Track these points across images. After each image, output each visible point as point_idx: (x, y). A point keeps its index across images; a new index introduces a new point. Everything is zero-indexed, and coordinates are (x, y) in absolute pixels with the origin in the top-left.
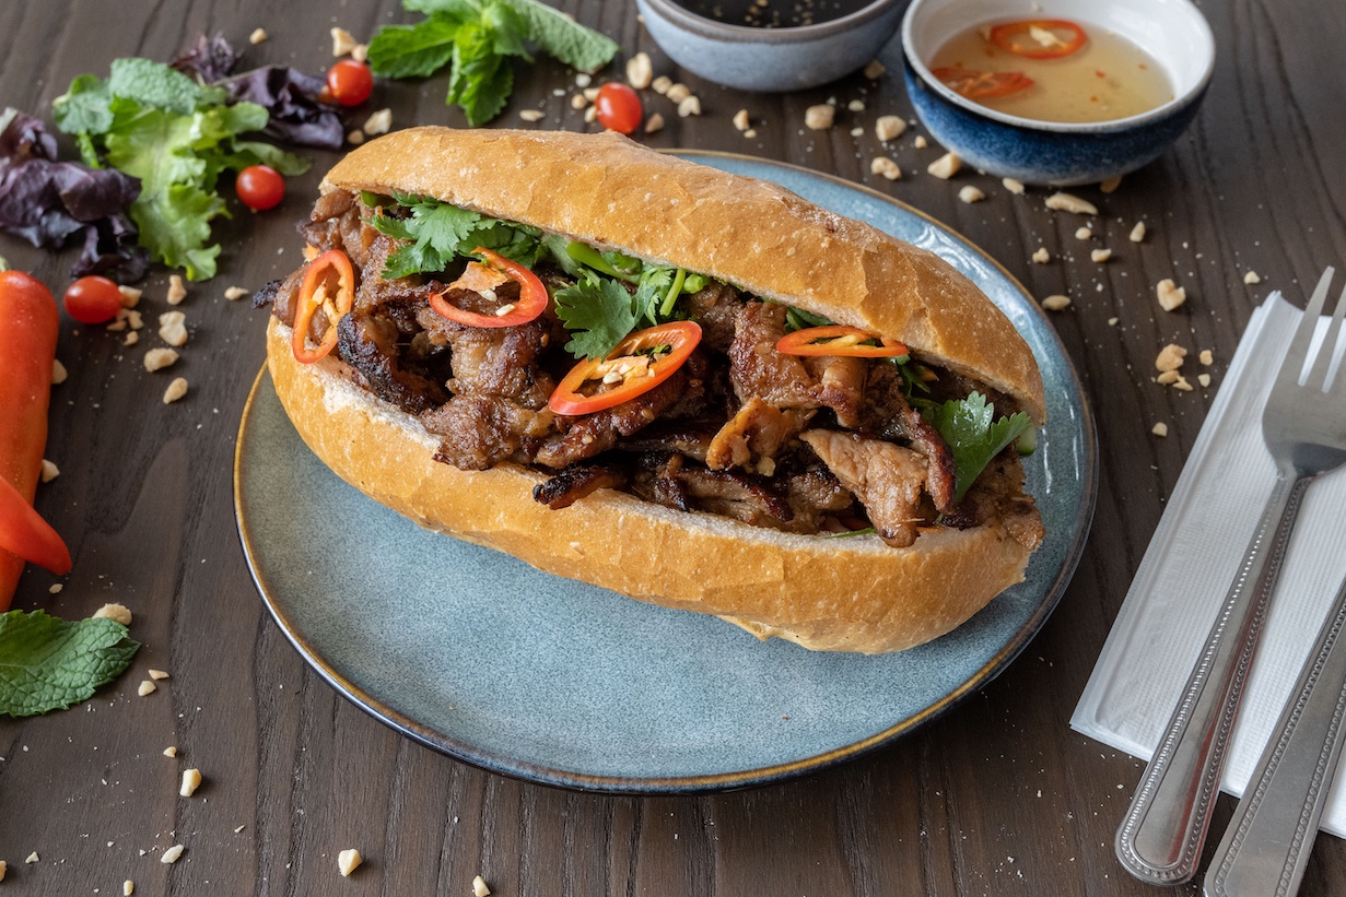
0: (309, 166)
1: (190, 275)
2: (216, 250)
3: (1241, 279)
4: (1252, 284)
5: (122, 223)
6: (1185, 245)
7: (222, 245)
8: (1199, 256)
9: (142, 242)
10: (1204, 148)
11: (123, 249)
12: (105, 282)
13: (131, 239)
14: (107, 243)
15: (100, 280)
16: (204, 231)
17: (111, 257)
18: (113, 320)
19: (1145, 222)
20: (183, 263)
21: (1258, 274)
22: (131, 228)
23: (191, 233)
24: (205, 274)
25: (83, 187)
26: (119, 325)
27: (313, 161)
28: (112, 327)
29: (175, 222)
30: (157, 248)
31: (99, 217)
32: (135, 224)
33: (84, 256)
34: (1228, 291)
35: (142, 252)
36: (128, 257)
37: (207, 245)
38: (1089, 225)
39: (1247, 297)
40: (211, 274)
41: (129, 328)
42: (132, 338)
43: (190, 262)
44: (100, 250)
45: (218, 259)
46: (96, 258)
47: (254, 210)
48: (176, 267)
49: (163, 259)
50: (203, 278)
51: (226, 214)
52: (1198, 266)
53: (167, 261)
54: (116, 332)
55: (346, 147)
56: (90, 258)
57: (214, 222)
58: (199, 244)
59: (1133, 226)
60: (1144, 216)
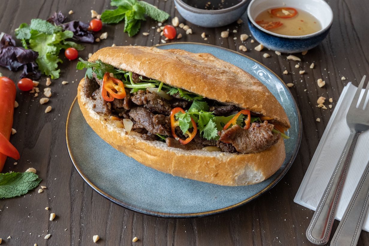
0: (84, 48)
1: (52, 78)
2: (59, 71)
3: (341, 79)
4: (343, 80)
5: (34, 64)
6: (325, 69)
7: (61, 70)
8: (329, 72)
9: (39, 69)
10: (330, 43)
11: (34, 70)
12: (29, 80)
13: (36, 68)
14: (30, 69)
15: (28, 79)
16: (56, 66)
17: (31, 73)
18: (31, 90)
19: (314, 63)
20: (50, 74)
21: (345, 77)
22: (36, 65)
23: (52, 66)
24: (56, 77)
25: (23, 55)
26: (33, 91)
27: (85, 47)
28: (31, 92)
29: (48, 63)
30: (43, 70)
31: (27, 63)
32: (37, 64)
33: (23, 72)
34: (337, 82)
35: (39, 71)
36: (35, 73)
37: (57, 69)
38: (299, 64)
39: (342, 83)
40: (58, 77)
41: (35, 92)
42: (36, 95)
43: (52, 74)
44: (28, 71)
45: (60, 73)
46: (27, 73)
47: (70, 60)
48: (48, 75)
49: (45, 73)
50: (56, 78)
51: (62, 62)
52: (329, 75)
53: (46, 74)
54: (32, 93)
55: (95, 43)
56: (25, 73)
57: (59, 64)
58: (54, 69)
59: (311, 64)
60: (314, 61)
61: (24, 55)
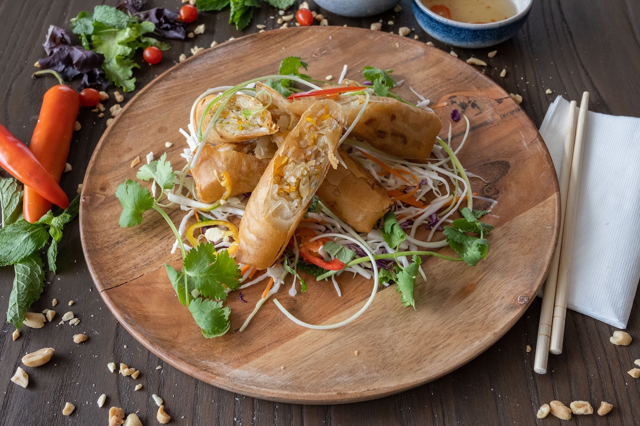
0: (170, 47)
1: (124, 90)
2: (134, 80)
3: (545, 92)
4: (549, 94)
5: (98, 70)
6: (522, 78)
7: (137, 78)
8: (528, 83)
9: (106, 77)
10: (529, 40)
11: (99, 79)
12: (94, 90)
13: (103, 76)
14: (92, 77)
15: (91, 89)
16: (130, 73)
17: (94, 84)
18: (95, 108)
19: (506, 69)
20: (122, 85)
21: (551, 90)
22: (102, 72)
23: (125, 74)
24: (130, 89)
25: (82, 60)
26: (96, 110)
27: (172, 45)
28: (93, 111)
29: (118, 70)
30: (112, 79)
31: (89, 70)
32: (103, 70)
33: (82, 82)
34: (539, 97)
35: (106, 81)
36: (100, 83)
37: (130, 78)
38: (484, 70)
39: (547, 98)
40: (133, 89)
41: (100, 112)
42: (101, 115)
43: (124, 85)
44: (89, 81)
45: (135, 84)
46: (87, 83)
47: (150, 64)
48: (119, 87)
49: (114, 82)
50: (130, 91)
51: (139, 67)
52: (527, 87)
53: (115, 84)
54: (95, 113)
55: (187, 39)
56: (85, 83)
57: (134, 70)
58: (128, 78)
59: (502, 71)
60: (506, 67)
61: (84, 60)
